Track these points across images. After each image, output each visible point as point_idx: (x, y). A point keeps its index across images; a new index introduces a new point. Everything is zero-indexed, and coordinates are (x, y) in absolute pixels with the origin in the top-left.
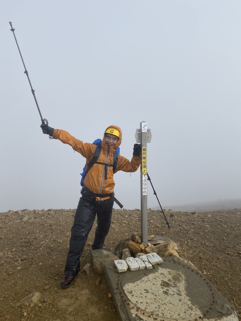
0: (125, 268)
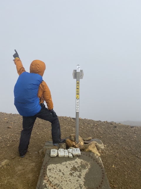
0: (55, 155)
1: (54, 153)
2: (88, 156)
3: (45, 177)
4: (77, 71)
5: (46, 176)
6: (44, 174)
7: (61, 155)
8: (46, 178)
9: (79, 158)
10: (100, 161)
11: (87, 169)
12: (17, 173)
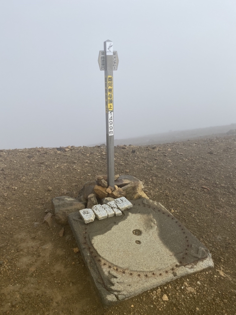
0: (92, 218)
1: (88, 215)
2: (142, 205)
3: (99, 261)
4: (107, 54)
5: (101, 259)
6: (95, 257)
7: (103, 216)
8: (103, 262)
9: (133, 213)
10: (163, 209)
11: (156, 227)
12: (27, 271)
